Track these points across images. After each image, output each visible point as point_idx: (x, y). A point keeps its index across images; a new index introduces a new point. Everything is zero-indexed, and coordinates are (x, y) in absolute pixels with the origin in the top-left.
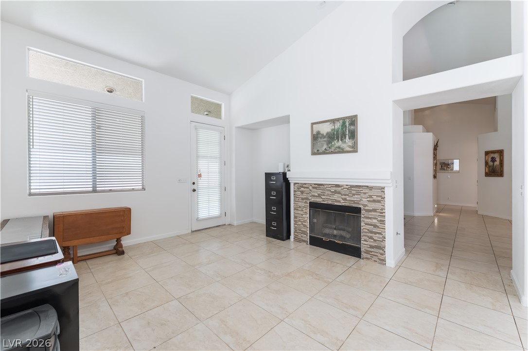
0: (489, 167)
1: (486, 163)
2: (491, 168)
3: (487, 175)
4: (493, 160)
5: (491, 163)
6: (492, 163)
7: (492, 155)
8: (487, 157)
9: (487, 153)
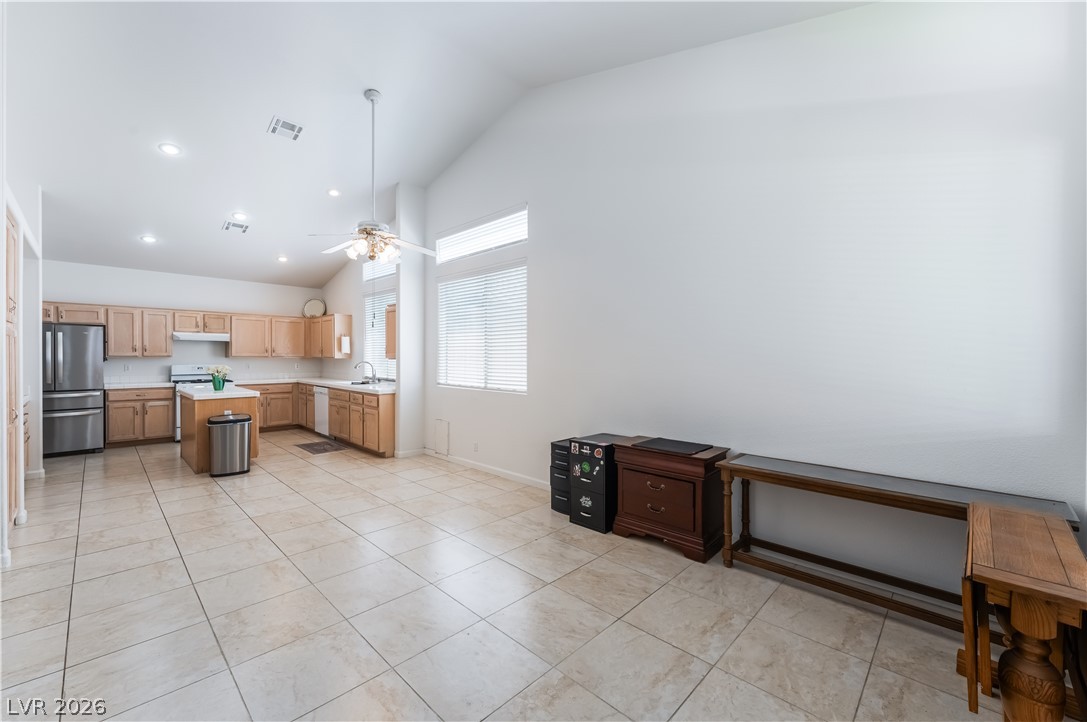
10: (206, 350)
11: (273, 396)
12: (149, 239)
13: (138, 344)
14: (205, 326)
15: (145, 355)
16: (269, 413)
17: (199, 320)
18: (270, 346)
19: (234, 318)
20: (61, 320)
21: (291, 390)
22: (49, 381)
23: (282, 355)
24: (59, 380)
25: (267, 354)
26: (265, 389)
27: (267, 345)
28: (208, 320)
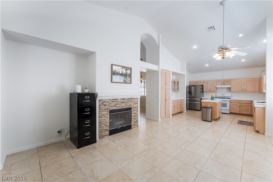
10: (226, 90)
11: (243, 104)
12: (207, 65)
13: (209, 89)
14: (224, 84)
15: (210, 91)
16: (241, 109)
17: (222, 82)
18: (244, 88)
19: (232, 81)
20: (197, 85)
21: (250, 103)
22: (192, 96)
23: (249, 91)
24: (194, 96)
25: (243, 91)
26: (240, 102)
27: (243, 88)
28: (225, 82)
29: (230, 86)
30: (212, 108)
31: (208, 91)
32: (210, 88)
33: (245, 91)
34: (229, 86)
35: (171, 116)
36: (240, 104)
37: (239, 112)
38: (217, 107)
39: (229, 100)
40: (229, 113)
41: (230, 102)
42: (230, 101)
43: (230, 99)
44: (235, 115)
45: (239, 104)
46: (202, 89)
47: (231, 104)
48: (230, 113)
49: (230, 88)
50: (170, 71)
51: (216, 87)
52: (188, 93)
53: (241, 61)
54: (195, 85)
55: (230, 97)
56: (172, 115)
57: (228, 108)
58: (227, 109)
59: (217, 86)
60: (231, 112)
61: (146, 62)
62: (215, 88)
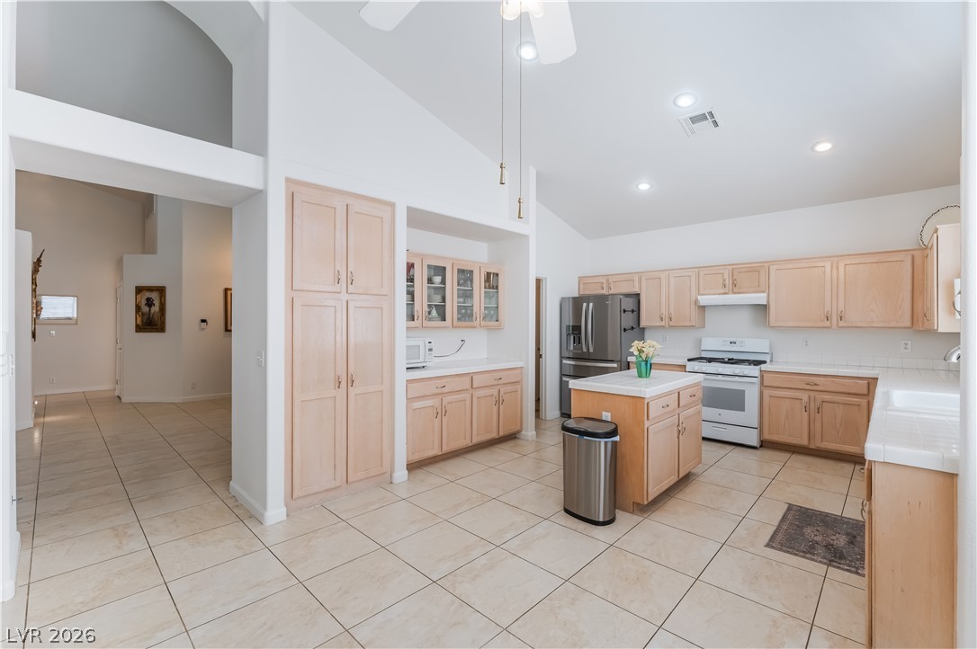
0: (143, 314)
1: (138, 308)
2: (146, 317)
3: (139, 329)
4: (150, 303)
5: (145, 309)
6: (147, 309)
7: (148, 295)
8: (139, 296)
9: (139, 290)
11: (827, 397)
13: (664, 312)
14: (734, 285)
15: (671, 325)
16: (818, 425)
17: (726, 276)
18: (834, 308)
19: (773, 269)
20: (611, 292)
21: (865, 392)
22: (585, 350)
23: (860, 324)
24: (591, 350)
25: (827, 324)
26: (810, 382)
27: (828, 308)
28: (736, 277)
29: (765, 295)
30: (614, 433)
31: (663, 323)
32: (672, 311)
33: (841, 324)
34: (760, 298)
35: (401, 473)
36: (812, 394)
37: (804, 442)
38: (647, 424)
39: (754, 370)
40: (755, 443)
41: (762, 383)
42: (762, 377)
43: (763, 367)
44: (786, 455)
45: (804, 396)
46: (633, 311)
47: (767, 392)
48: (764, 444)
49: (763, 308)
50: (392, 205)
51: (696, 301)
52: (568, 335)
53: (812, 149)
54: (605, 292)
55: (767, 358)
56: (413, 467)
57: (750, 414)
58: (743, 423)
59: (704, 300)
60: (767, 436)
61: (231, 147)
62: (693, 306)
